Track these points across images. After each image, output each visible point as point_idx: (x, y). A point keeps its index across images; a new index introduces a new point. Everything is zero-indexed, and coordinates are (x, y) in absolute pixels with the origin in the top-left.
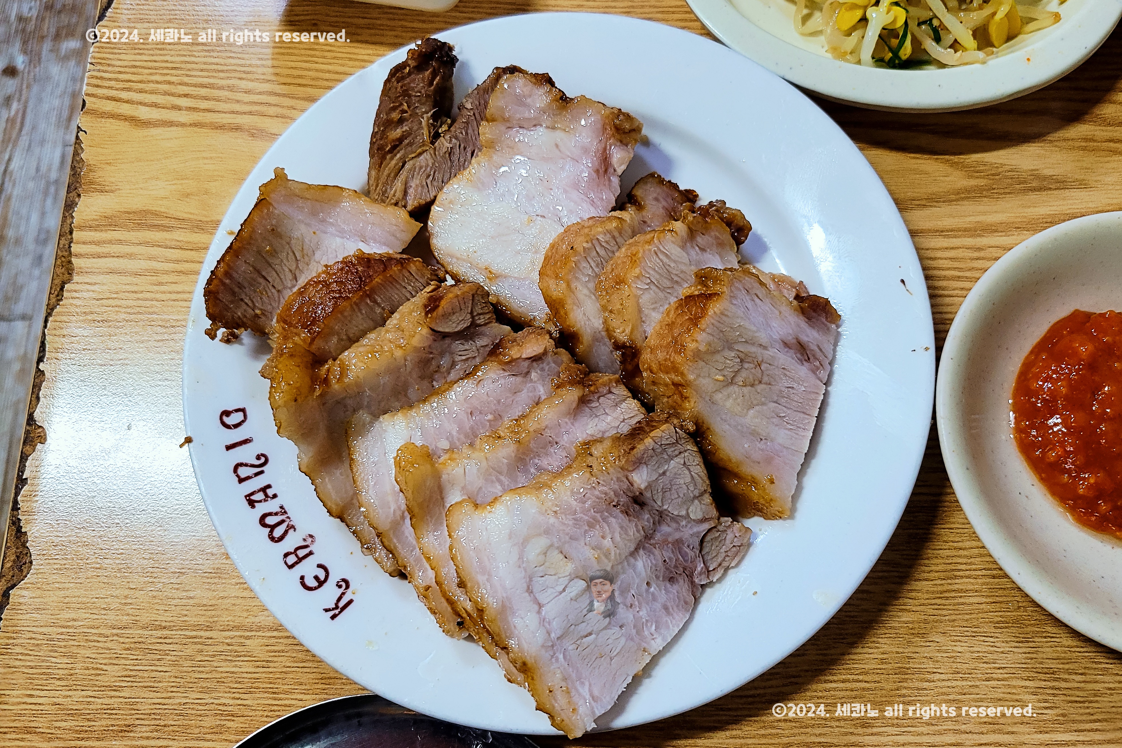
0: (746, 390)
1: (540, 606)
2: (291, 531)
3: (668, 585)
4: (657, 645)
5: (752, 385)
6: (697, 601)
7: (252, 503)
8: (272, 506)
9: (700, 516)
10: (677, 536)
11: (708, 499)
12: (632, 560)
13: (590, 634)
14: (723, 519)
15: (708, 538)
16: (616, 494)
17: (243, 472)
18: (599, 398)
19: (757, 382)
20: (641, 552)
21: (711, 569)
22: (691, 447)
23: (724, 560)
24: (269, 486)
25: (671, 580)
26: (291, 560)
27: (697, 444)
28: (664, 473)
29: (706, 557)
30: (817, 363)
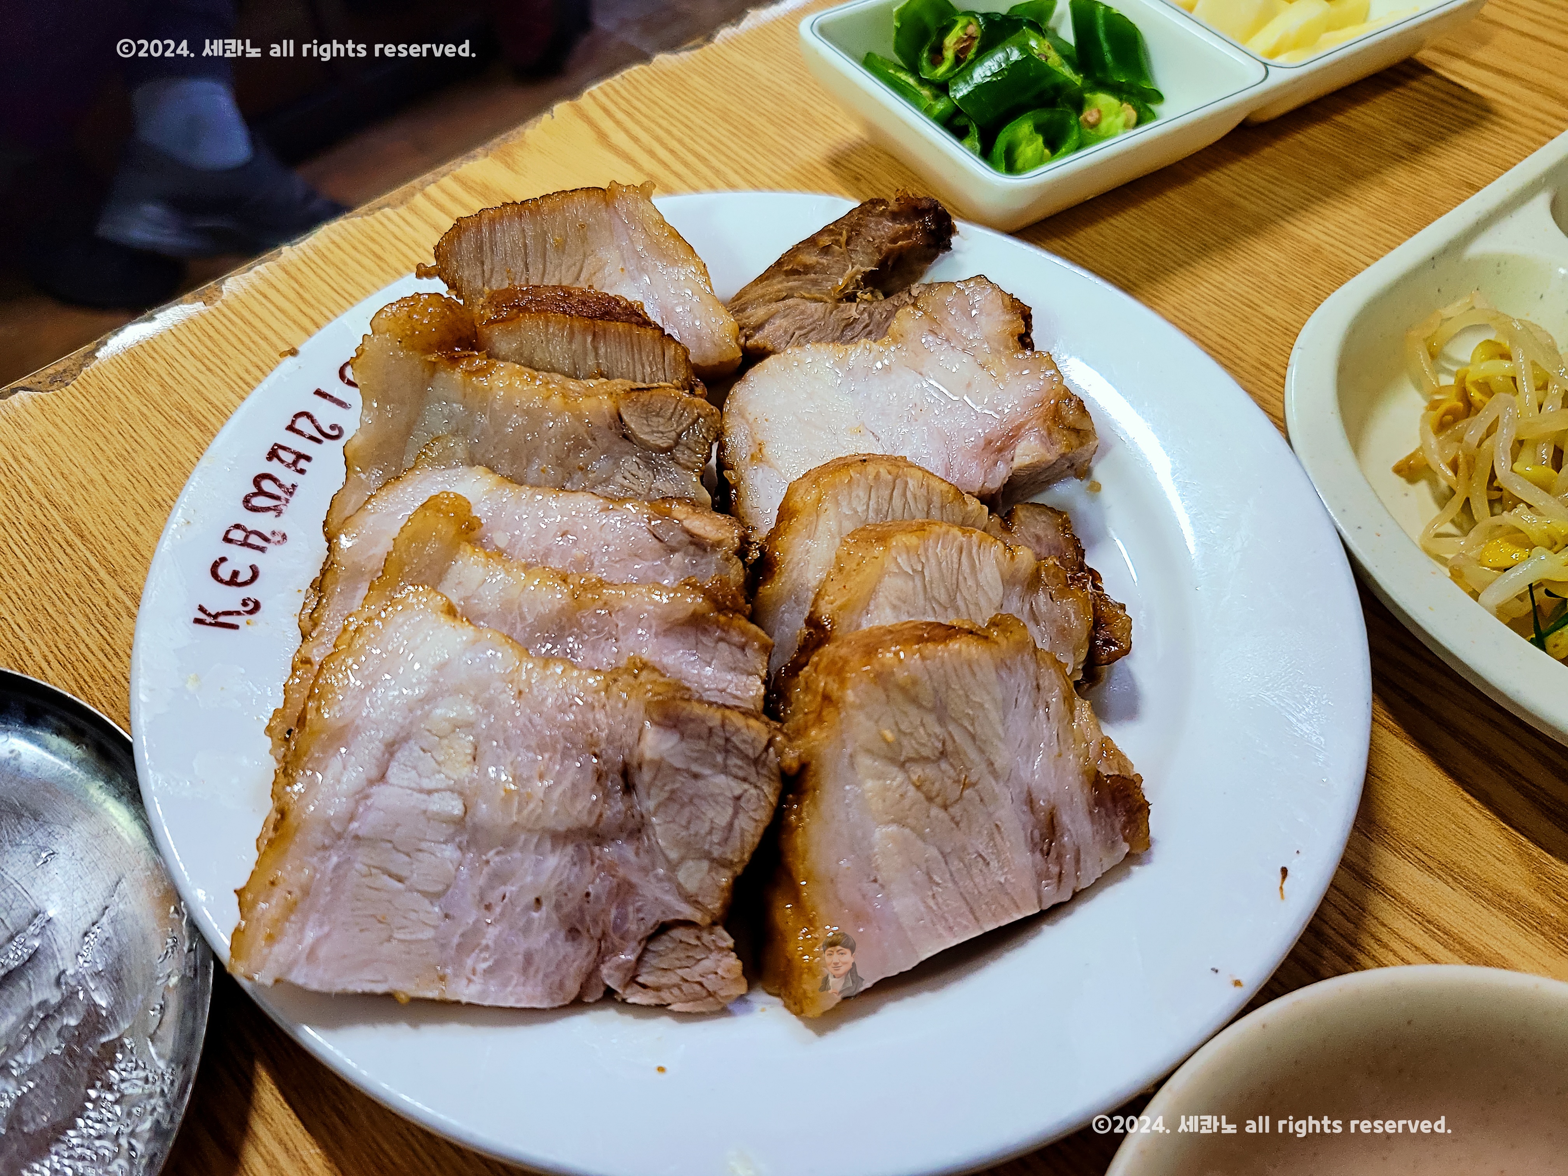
0: (912, 791)
1: (382, 778)
2: (272, 514)
3: (562, 935)
4: (466, 992)
5: (930, 799)
6: (578, 1004)
7: (273, 455)
8: (287, 476)
9: (691, 886)
10: (635, 878)
11: (724, 879)
12: (548, 845)
13: (400, 880)
14: (720, 930)
15: (678, 933)
16: (610, 741)
17: (303, 424)
18: (721, 639)
19: (939, 800)
20: (570, 849)
21: (640, 979)
22: (770, 791)
23: (669, 987)
24: (308, 459)
25: (573, 933)
26: (238, 535)
27: (782, 798)
28: (696, 776)
29: (648, 957)
30: (1055, 870)
